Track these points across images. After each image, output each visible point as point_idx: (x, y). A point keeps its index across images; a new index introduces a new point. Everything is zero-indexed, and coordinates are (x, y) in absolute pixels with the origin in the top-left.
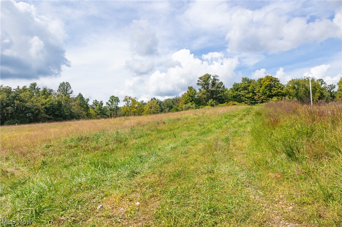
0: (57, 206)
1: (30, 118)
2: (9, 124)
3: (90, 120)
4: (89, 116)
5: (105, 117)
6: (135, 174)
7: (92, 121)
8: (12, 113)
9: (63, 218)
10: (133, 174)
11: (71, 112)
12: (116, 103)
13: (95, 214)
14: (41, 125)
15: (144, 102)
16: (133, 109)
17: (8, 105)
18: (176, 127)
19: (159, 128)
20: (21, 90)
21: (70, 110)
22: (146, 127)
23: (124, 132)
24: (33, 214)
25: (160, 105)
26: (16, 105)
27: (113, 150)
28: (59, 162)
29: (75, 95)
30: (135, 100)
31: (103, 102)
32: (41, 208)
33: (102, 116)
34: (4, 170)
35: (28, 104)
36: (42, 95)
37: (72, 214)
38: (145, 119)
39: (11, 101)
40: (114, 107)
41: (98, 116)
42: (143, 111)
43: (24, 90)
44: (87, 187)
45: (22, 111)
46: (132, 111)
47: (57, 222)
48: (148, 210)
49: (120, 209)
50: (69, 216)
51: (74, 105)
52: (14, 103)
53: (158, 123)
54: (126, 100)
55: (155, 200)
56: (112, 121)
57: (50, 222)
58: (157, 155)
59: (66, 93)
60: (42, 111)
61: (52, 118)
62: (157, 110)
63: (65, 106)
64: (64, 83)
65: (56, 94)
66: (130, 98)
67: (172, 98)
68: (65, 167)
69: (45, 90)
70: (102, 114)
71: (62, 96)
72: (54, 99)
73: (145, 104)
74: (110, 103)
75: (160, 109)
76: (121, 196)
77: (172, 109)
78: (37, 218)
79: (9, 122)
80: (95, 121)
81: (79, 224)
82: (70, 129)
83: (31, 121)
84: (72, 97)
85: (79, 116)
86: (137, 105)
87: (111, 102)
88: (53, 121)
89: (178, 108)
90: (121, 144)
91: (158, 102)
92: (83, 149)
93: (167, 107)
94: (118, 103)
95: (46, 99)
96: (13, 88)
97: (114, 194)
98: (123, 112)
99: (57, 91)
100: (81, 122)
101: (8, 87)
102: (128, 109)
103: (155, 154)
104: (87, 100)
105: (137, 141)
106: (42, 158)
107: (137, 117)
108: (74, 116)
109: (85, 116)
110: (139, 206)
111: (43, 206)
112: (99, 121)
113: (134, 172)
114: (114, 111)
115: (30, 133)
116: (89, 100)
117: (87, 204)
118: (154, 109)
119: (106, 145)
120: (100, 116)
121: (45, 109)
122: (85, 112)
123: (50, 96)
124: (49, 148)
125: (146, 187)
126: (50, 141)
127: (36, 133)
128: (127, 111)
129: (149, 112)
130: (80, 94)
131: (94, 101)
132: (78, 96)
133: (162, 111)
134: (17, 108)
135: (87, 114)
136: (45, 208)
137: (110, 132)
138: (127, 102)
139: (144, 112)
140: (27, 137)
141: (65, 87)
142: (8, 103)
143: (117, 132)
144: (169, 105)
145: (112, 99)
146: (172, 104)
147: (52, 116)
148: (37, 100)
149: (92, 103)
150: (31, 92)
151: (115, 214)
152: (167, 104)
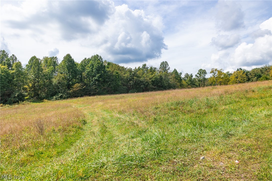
0: (170, 151)
1: (143, 88)
2: (132, 92)
3: (183, 89)
4: (182, 86)
5: (195, 87)
6: (230, 136)
7: (185, 90)
8: (133, 85)
9: (175, 160)
10: (228, 135)
11: (169, 83)
12: (204, 75)
13: (199, 163)
14: (150, 93)
15: (230, 72)
16: (219, 79)
17: (130, 80)
18: (268, 95)
19: (248, 96)
20: (137, 70)
21: (168, 82)
22: (233, 95)
23: (214, 99)
24: (155, 154)
25: (247, 75)
26: (135, 80)
27: (205, 113)
28: (165, 120)
29: (171, 70)
30: (221, 71)
31: (192, 75)
32: (160, 150)
33: (192, 86)
34: (133, 122)
35: (142, 79)
36: (150, 72)
37: (181, 159)
38: (231, 88)
39: (132, 77)
40: (202, 79)
41: (189, 86)
42: (229, 80)
43: (139, 69)
44: (189, 141)
45: (138, 84)
46: (218, 81)
47: (172, 163)
48: (249, 170)
49: (220, 163)
50: (180, 160)
51: (171, 78)
52: (133, 79)
53: (247, 91)
54: (212, 72)
55: (254, 162)
56: (201, 89)
57: (167, 161)
58: (250, 121)
59: (165, 69)
60: (150, 83)
61: (156, 88)
62: (244, 80)
63: (165, 79)
64: (163, 62)
65: (159, 71)
66: (216, 70)
67: (261, 67)
68: (170, 123)
69: (151, 68)
70: (192, 85)
71: (163, 72)
72: (157, 74)
73: (231, 74)
74: (198, 75)
75: (247, 78)
76: (220, 153)
77: (260, 78)
78: (158, 157)
79: (131, 91)
80: (188, 90)
81: (187, 167)
82: (170, 95)
83: (143, 91)
84: (169, 72)
85: (175, 86)
86: (223, 76)
87: (200, 75)
88: (158, 91)
89: (268, 77)
90: (212, 109)
91: (244, 72)
92: (180, 111)
93: (255, 76)
94: (206, 75)
95: (152, 75)
96: (133, 69)
97: (213, 150)
98: (210, 82)
99: (159, 68)
100: (177, 91)
101: (130, 68)
102: (215, 80)
103: (248, 119)
104: (180, 74)
105: (227, 107)
106: (154, 116)
107: (224, 86)
108: (171, 86)
109: (179, 86)
110: (238, 164)
111: (161, 149)
112: (191, 90)
113: (229, 133)
114: (202, 81)
115: (144, 98)
116: (182, 74)
117: (191, 154)
118: (240, 78)
119: (199, 109)
120: (190, 86)
121: (152, 82)
122: (179, 83)
123: (155, 72)
124: (157, 109)
125: (242, 148)
126: (157, 104)
127: (147, 98)
128: (214, 81)
129: (235, 82)
130: (175, 70)
131: (185, 74)
132: (174, 71)
133: (249, 80)
134: (135, 82)
135: (180, 85)
136: (162, 151)
137: (201, 98)
138: (213, 74)
139: (230, 82)
140: (143, 101)
141: (164, 65)
142: (130, 79)
143: (207, 99)
144: (257, 74)
145: (200, 72)
146: (261, 73)
147: (156, 86)
148: (147, 76)
149: (184, 76)
150: (143, 71)
151: (216, 166)
152: (255, 73)
